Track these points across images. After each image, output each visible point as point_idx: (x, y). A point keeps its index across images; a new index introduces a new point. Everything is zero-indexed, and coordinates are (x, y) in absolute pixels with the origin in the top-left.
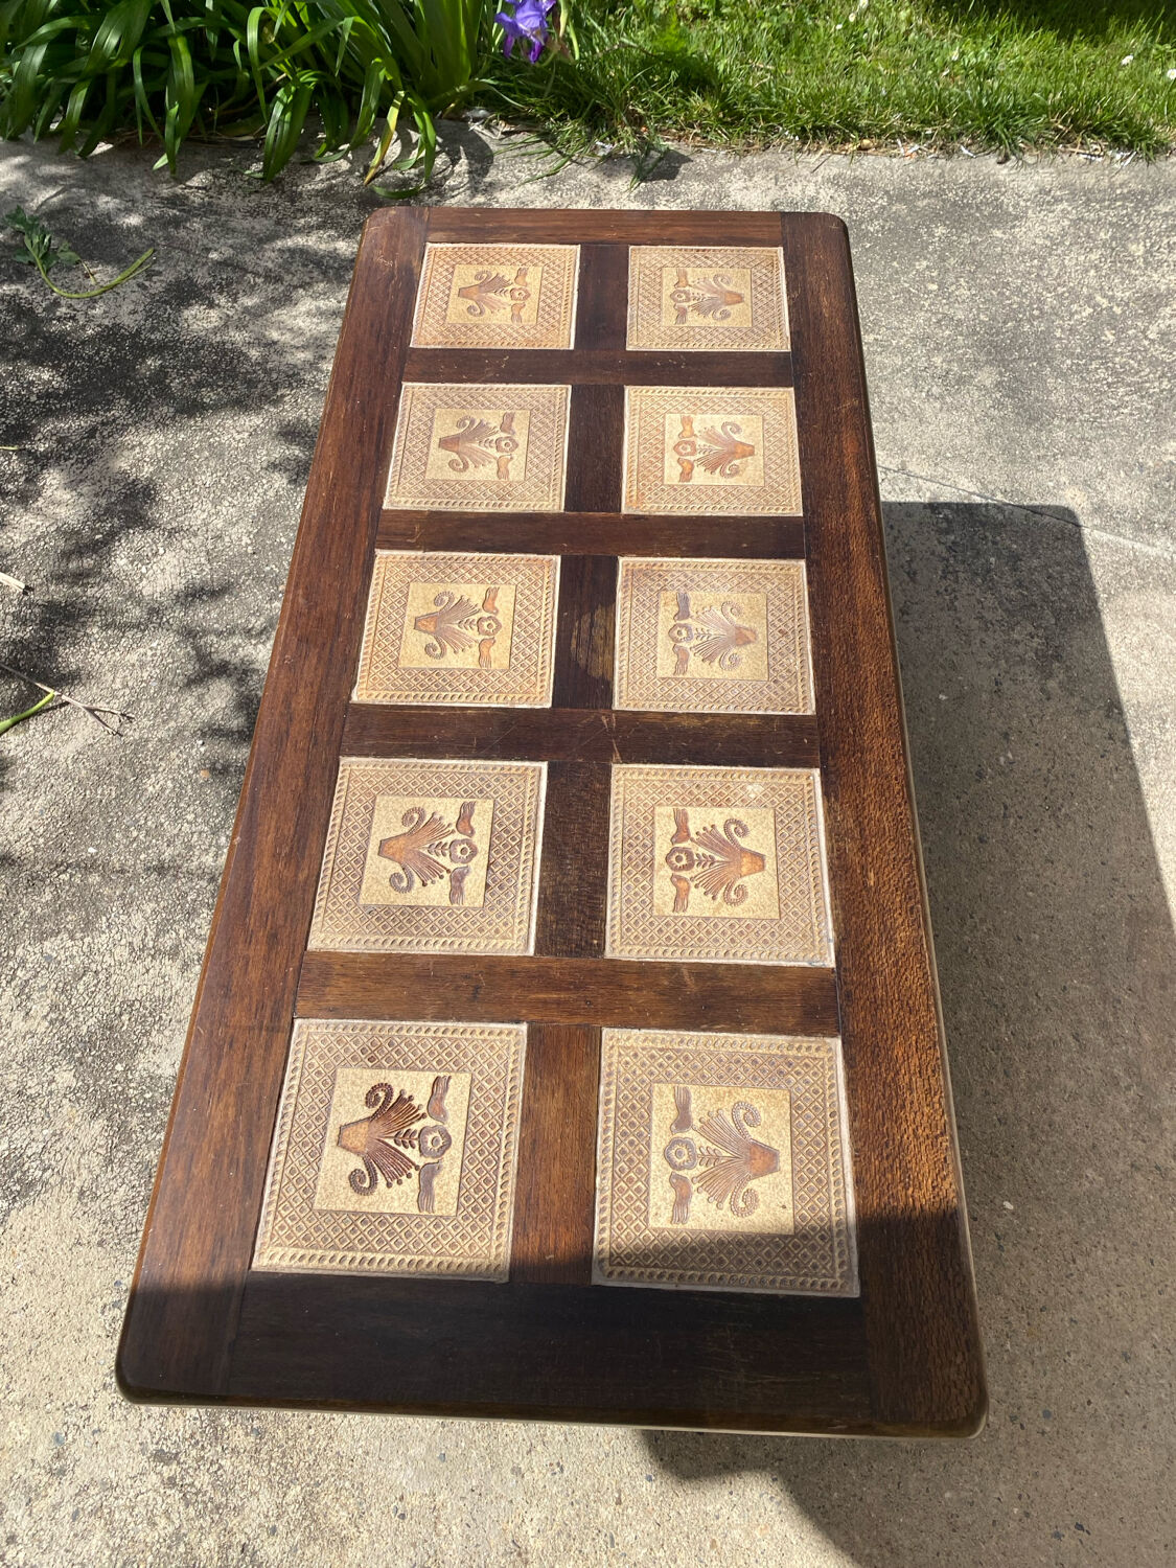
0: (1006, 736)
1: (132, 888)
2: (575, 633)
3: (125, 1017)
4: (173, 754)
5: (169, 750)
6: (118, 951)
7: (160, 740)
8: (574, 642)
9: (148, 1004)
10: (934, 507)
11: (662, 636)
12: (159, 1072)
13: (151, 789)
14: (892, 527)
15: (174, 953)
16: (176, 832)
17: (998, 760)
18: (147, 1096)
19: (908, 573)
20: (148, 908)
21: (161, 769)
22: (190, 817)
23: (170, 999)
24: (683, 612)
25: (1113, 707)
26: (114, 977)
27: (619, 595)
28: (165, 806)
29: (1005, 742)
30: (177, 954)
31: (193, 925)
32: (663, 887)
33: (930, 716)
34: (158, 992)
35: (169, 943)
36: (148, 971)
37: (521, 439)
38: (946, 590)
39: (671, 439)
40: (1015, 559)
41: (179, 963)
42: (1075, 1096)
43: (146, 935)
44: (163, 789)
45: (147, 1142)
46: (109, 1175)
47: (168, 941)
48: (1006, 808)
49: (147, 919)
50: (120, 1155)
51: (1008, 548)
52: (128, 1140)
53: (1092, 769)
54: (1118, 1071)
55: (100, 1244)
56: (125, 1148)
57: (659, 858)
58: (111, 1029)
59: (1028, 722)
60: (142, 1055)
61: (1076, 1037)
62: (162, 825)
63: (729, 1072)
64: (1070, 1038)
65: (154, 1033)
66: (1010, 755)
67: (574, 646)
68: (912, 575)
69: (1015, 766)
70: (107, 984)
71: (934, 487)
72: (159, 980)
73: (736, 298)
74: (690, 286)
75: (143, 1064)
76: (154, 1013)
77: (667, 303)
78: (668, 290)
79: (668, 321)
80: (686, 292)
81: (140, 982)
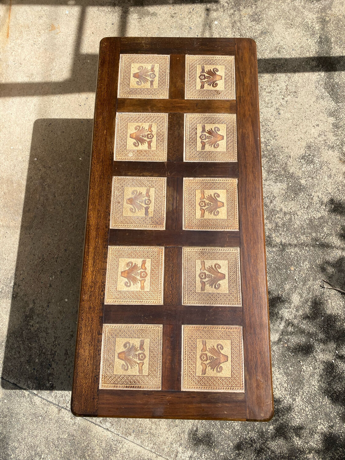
0: (50, 286)
1: (302, 232)
2: (178, 202)
3: (293, 197)
4: (304, 276)
5: (305, 277)
6: (301, 214)
7: (309, 280)
8: (178, 199)
9: (288, 200)
10: (52, 388)
11: (153, 201)
12: (280, 184)
13: (307, 263)
15: (285, 214)
16: (295, 249)
17: (55, 277)
18: (281, 178)
20: (296, 226)
21: (306, 270)
22: (292, 254)
23: (283, 201)
24: (147, 209)
25: (15, 297)
26: (299, 207)
27: (165, 216)
28: (301, 258)
29: (51, 284)
30: (284, 213)
31: (282, 221)
32: (154, 130)
33: (72, 293)
34: (286, 203)
35: (287, 216)
36: (291, 208)
37: (198, 279)
39: (148, 279)
41: (283, 211)
43: (294, 218)
44: (303, 263)
45: (278, 168)
46: (285, 161)
47: (288, 217)
48: (56, 261)
49: (295, 223)
50: (284, 165)
51: (30, 367)
52: (283, 168)
53: (28, 274)
55: (282, 147)
56: (283, 167)
57: (155, 136)
58: (296, 194)
59: (42, 291)
62: (300, 251)
63: (141, 91)
64: (56, 196)
65: (284, 193)
66: (51, 279)
67: (178, 197)
69: (50, 275)
70: (300, 205)
71: (50, 399)
72: (287, 206)
73: (120, 356)
74: (138, 363)
75: (285, 186)
76: (286, 198)
77: (147, 353)
78: (146, 361)
79: (147, 341)
80: (140, 359)
81: (292, 206)
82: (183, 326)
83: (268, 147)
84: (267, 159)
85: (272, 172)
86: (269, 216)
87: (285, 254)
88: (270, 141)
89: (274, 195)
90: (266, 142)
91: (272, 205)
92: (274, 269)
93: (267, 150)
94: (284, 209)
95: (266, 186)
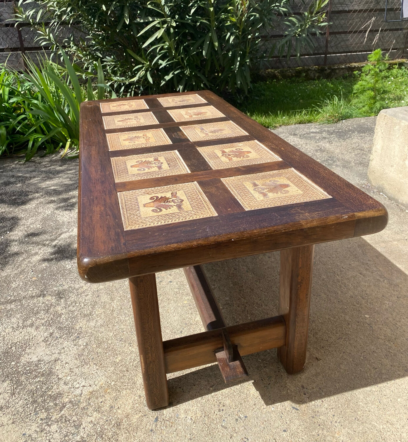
1: (10, 312)
3: (13, 348)
4: (21, 276)
5: (19, 275)
7: (15, 274)
9: (23, 342)
11: (199, 132)
12: (31, 360)
13: (14, 286)
15: (32, 325)
18: (27, 369)
20: (18, 316)
21: (17, 281)
22: (31, 290)
23: (33, 338)
24: (202, 129)
27: (182, 130)
28: (20, 289)
32: (224, 159)
34: (27, 337)
36: (21, 333)
37: (141, 118)
39: (184, 114)
41: (34, 327)
42: (369, 286)
43: (19, 323)
44: (19, 285)
45: (30, 383)
46: (14, 398)
47: (29, 322)
49: (18, 319)
50: (18, 390)
52: (21, 385)
54: (378, 278)
55: (13, 423)
56: (20, 388)
57: (220, 156)
58: (7, 353)
60: (23, 357)
61: (361, 274)
62: (20, 294)
63: (264, 177)
65: (27, 350)
72: (27, 334)
75: (24, 360)
76: (25, 345)
81: (18, 336)
83: (45, 414)
84: (50, 393)
85: (43, 375)
86: (57, 318)
87: (42, 287)
88: (38, 430)
89: (45, 344)
90: (48, 425)
91: (51, 331)
93: (47, 410)
94: (32, 330)
95: (57, 352)
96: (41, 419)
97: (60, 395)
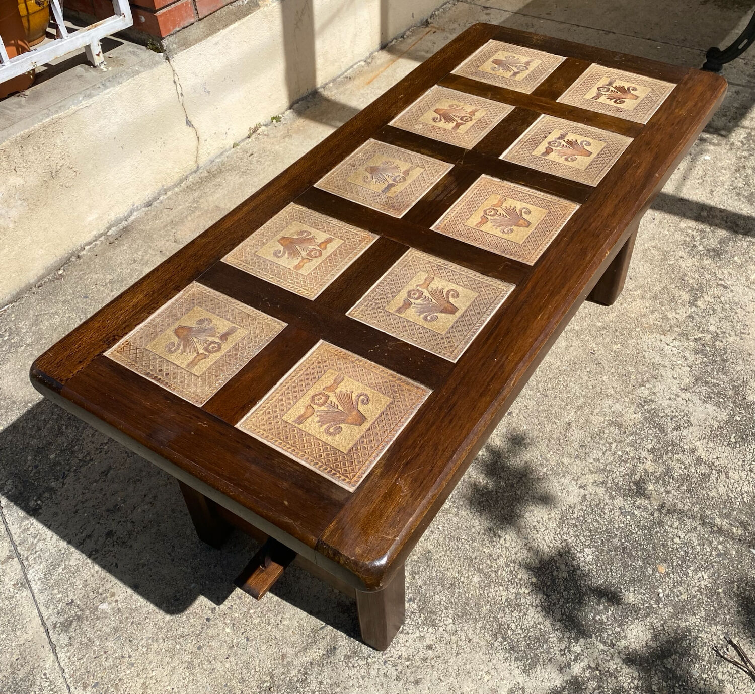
1: (724, 512)
2: (450, 195)
3: (733, 440)
4: (684, 597)
5: (688, 602)
6: (737, 477)
7: (694, 614)
8: (453, 192)
9: (719, 441)
10: (33, 512)
11: (409, 181)
12: (714, 408)
13: (705, 577)
14: (76, 512)
15: (699, 461)
16: (689, 535)
18: (721, 400)
19: (106, 475)
20: (713, 493)
21: (696, 589)
22: (677, 540)
23: (704, 438)
24: (390, 186)
26: (740, 463)
27: (413, 204)
28: (695, 558)
30: (697, 460)
31: (685, 471)
32: (479, 115)
34: (711, 445)
35: (702, 467)
36: (717, 458)
37: (403, 294)
38: (100, 452)
39: (318, 260)
40: (39, 451)
41: (697, 454)
43: (717, 479)
44: (696, 571)
45: (724, 382)
47: (702, 469)
49: (715, 487)
50: (739, 382)
51: (34, 459)
52: (734, 387)
56: (736, 384)
57: (474, 122)
58: (743, 439)
60: (724, 419)
62: (699, 544)
63: (492, 77)
65: (716, 426)
68: (105, 474)
70: (744, 461)
71: (13, 529)
72: (710, 450)
73: (180, 330)
74: (198, 353)
75: (724, 415)
76: (715, 435)
77: (226, 347)
78: (215, 357)
79: (241, 333)
80: (206, 349)
81: (723, 455)
82: (321, 341)
83: (717, 343)
84: (705, 359)
85: (706, 383)
86: (659, 450)
87: (657, 532)
88: (728, 335)
89: (691, 419)
90: (717, 334)
91: (675, 433)
92: (616, 548)
93: (714, 346)
94: (701, 452)
95: (680, 399)
96: (722, 342)
97: (696, 352)
